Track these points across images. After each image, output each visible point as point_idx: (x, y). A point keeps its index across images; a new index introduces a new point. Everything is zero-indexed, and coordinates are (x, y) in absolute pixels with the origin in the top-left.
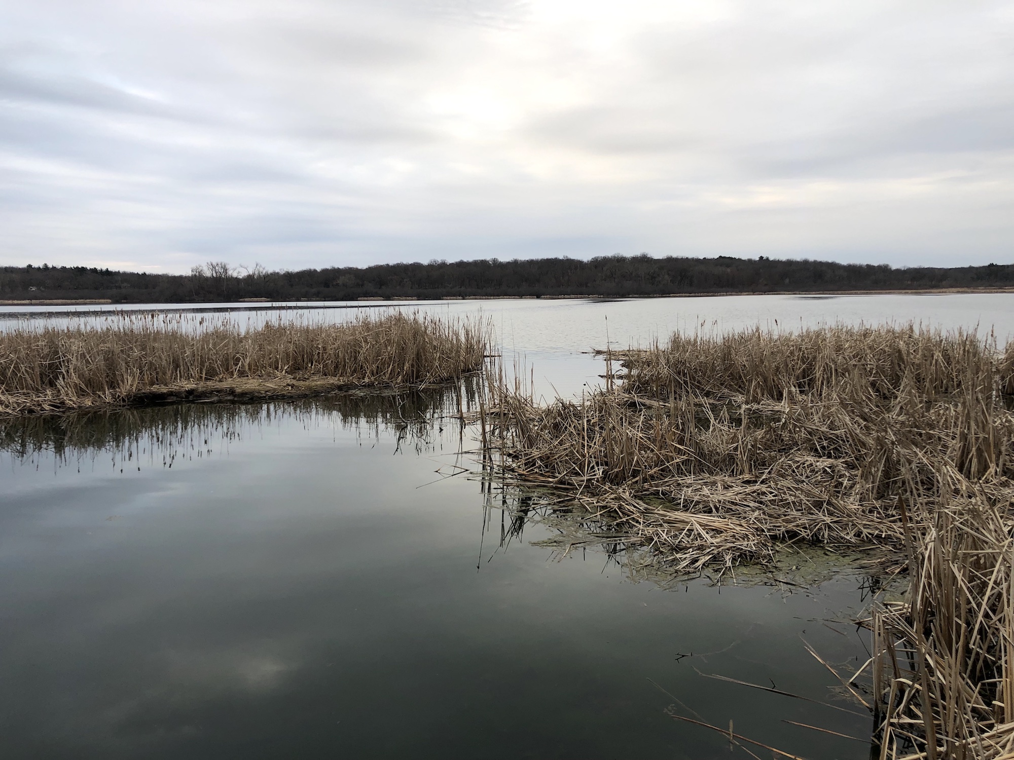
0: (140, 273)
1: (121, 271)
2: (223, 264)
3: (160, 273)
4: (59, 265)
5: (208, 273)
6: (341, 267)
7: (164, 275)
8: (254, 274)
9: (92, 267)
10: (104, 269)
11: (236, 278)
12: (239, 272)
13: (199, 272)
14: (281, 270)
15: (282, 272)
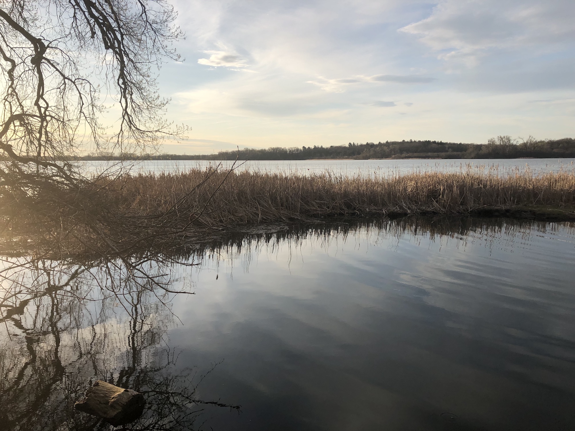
0: (458, 143)
1: (448, 142)
2: (508, 137)
3: (469, 143)
4: (417, 140)
5: (498, 143)
7: (471, 144)
8: (527, 143)
9: (433, 141)
10: (439, 141)
11: (515, 145)
12: (517, 142)
13: (493, 142)
14: (546, 139)
15: (547, 141)
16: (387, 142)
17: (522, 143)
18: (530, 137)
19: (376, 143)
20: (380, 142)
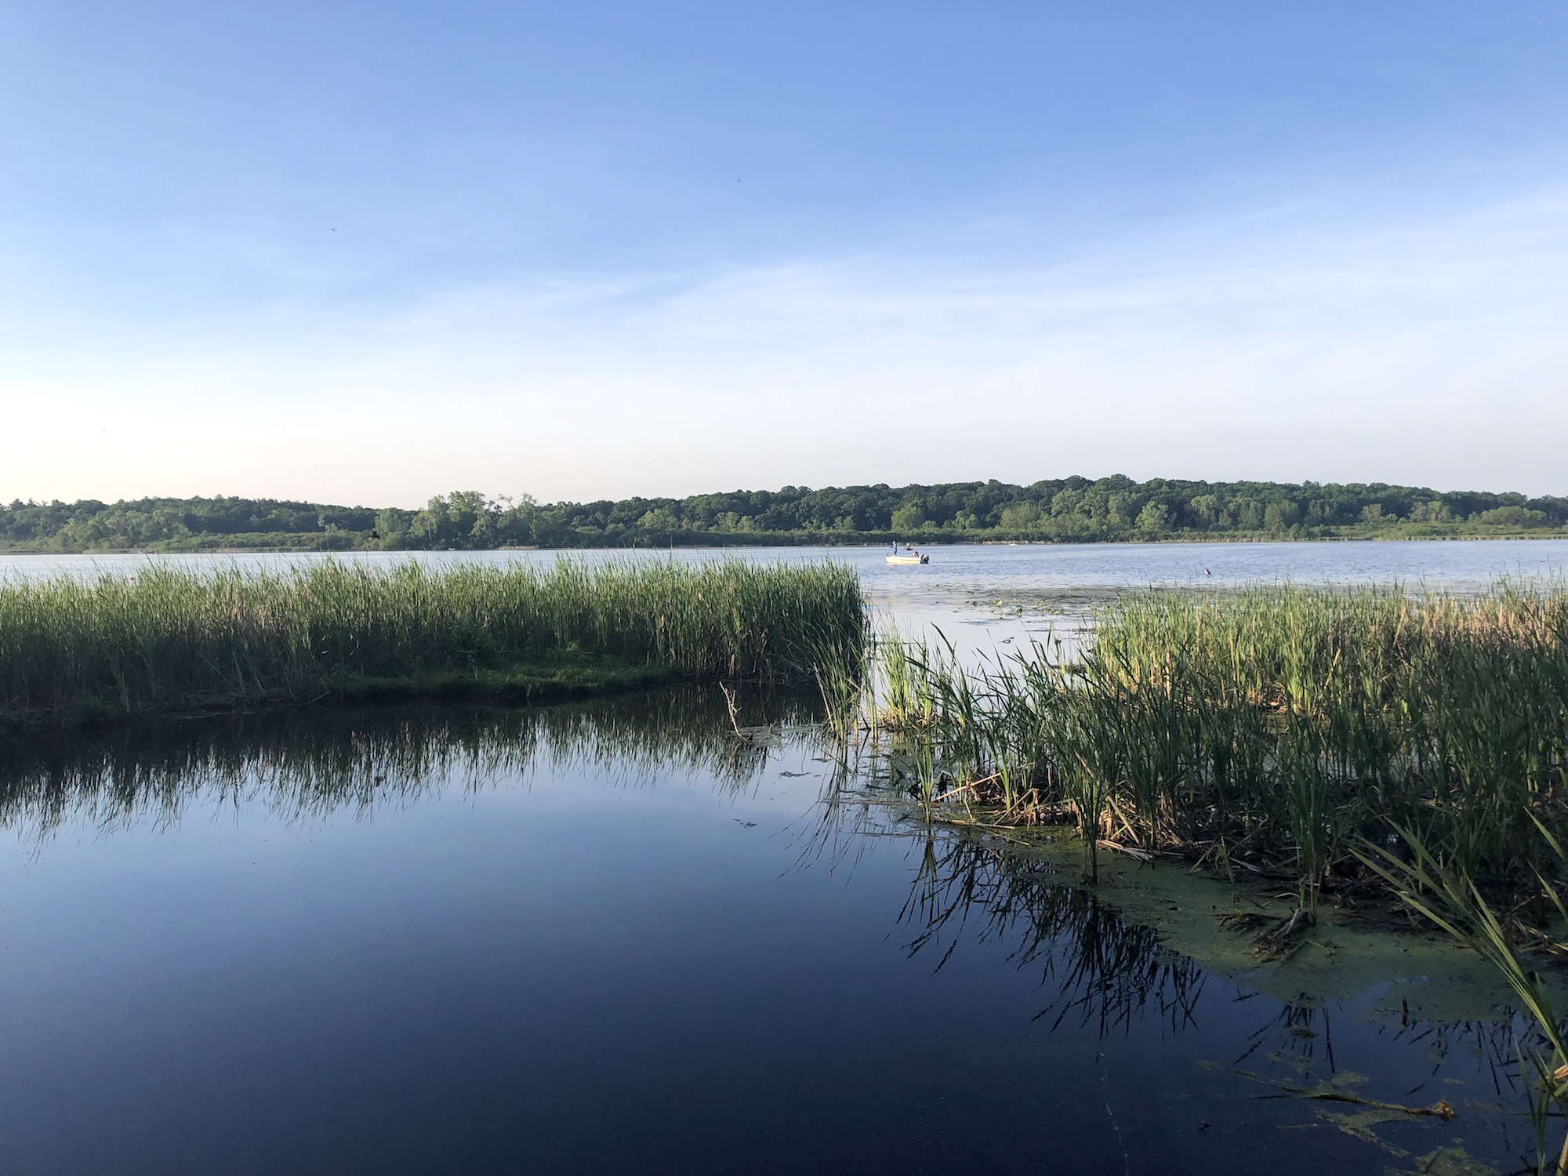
0: (353, 508)
2: (472, 494)
5: (452, 511)
6: (649, 499)
8: (521, 508)
9: (284, 500)
11: (495, 514)
12: (499, 505)
13: (439, 505)
16: (146, 501)
17: (508, 510)
18: (525, 496)
19: (110, 500)
20: (121, 501)
